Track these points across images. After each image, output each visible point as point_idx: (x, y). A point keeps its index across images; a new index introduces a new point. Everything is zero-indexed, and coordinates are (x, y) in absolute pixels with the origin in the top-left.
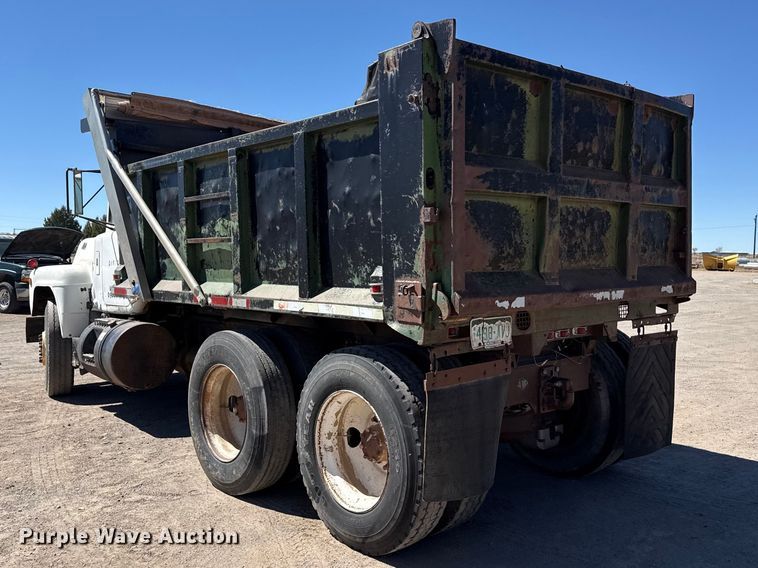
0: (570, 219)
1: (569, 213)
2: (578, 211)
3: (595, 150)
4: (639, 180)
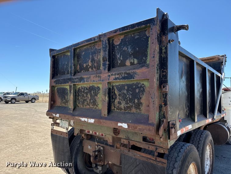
0: (83, 91)
1: (82, 88)
2: (86, 87)
3: (90, 65)
4: (107, 71)
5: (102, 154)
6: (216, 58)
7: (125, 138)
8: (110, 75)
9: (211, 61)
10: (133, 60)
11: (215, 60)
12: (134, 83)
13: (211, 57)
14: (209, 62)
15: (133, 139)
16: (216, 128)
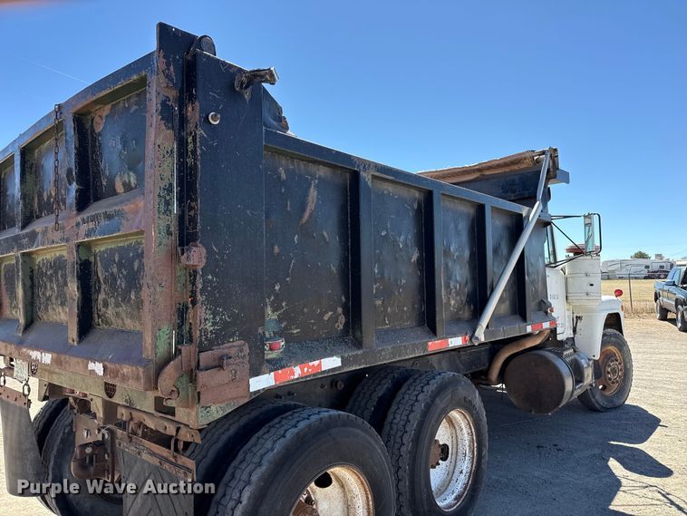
0: (44, 271)
1: (43, 265)
3: (53, 193)
4: (75, 212)
5: (109, 452)
6: (525, 159)
7: (125, 404)
8: (79, 223)
9: (516, 167)
10: (128, 174)
11: (524, 166)
12: (131, 244)
13: (513, 156)
14: (511, 171)
15: (138, 408)
16: (533, 363)
